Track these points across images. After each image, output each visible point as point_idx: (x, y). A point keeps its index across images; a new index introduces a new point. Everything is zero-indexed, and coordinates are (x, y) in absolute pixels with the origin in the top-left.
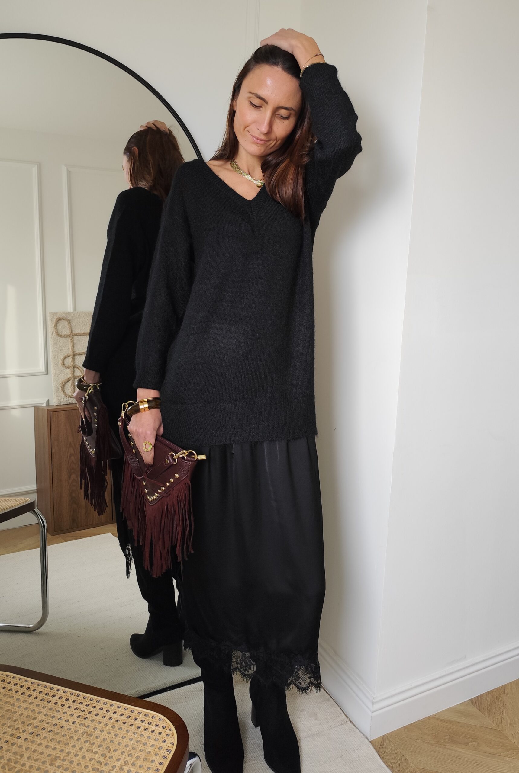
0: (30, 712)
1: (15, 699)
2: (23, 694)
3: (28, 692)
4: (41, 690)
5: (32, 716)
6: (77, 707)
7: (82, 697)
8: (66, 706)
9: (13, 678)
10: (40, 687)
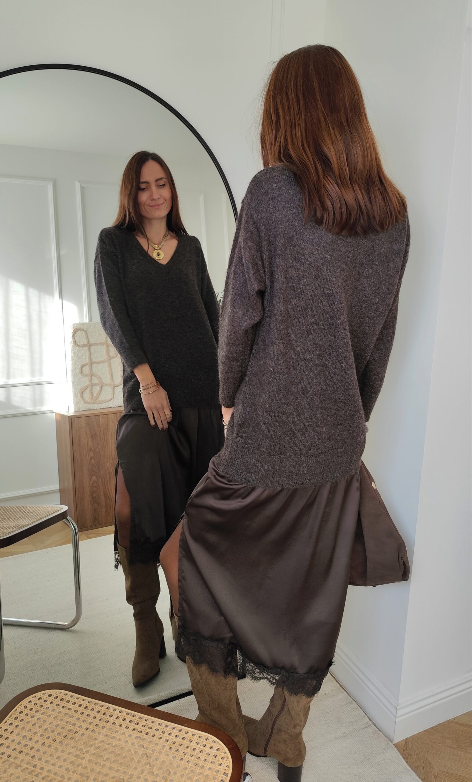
0: (90, 732)
1: (75, 719)
2: (82, 713)
3: (86, 712)
4: (99, 710)
5: (93, 736)
6: (134, 727)
7: (138, 718)
8: (124, 726)
9: (71, 696)
10: (97, 706)
